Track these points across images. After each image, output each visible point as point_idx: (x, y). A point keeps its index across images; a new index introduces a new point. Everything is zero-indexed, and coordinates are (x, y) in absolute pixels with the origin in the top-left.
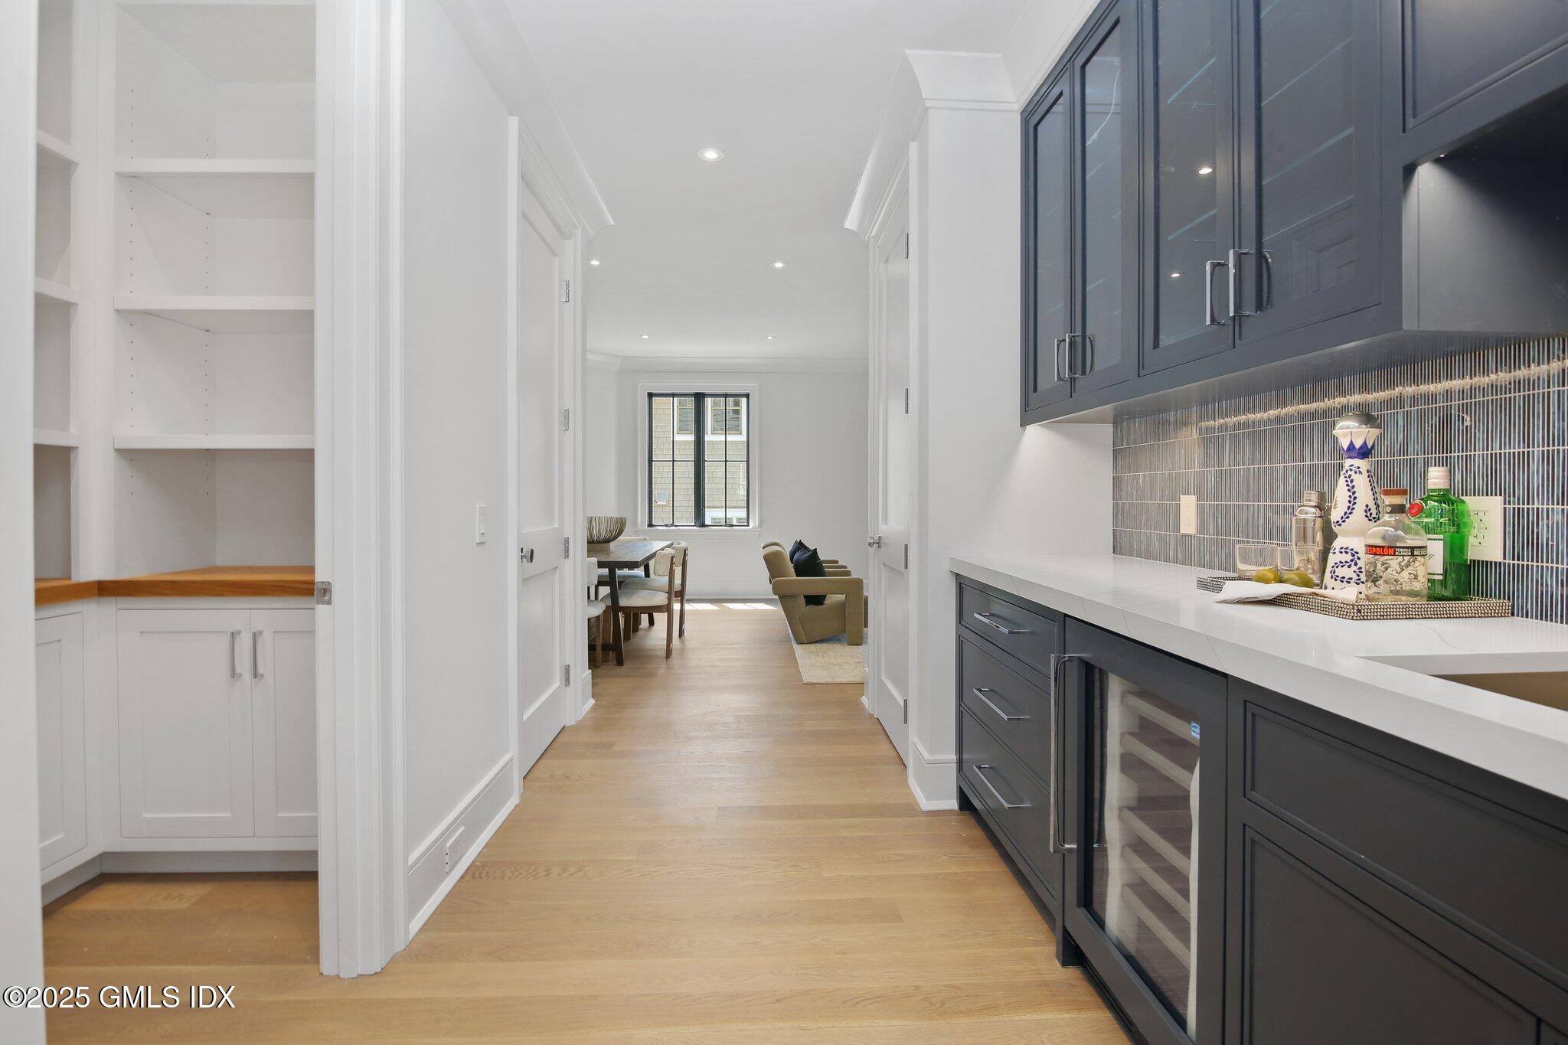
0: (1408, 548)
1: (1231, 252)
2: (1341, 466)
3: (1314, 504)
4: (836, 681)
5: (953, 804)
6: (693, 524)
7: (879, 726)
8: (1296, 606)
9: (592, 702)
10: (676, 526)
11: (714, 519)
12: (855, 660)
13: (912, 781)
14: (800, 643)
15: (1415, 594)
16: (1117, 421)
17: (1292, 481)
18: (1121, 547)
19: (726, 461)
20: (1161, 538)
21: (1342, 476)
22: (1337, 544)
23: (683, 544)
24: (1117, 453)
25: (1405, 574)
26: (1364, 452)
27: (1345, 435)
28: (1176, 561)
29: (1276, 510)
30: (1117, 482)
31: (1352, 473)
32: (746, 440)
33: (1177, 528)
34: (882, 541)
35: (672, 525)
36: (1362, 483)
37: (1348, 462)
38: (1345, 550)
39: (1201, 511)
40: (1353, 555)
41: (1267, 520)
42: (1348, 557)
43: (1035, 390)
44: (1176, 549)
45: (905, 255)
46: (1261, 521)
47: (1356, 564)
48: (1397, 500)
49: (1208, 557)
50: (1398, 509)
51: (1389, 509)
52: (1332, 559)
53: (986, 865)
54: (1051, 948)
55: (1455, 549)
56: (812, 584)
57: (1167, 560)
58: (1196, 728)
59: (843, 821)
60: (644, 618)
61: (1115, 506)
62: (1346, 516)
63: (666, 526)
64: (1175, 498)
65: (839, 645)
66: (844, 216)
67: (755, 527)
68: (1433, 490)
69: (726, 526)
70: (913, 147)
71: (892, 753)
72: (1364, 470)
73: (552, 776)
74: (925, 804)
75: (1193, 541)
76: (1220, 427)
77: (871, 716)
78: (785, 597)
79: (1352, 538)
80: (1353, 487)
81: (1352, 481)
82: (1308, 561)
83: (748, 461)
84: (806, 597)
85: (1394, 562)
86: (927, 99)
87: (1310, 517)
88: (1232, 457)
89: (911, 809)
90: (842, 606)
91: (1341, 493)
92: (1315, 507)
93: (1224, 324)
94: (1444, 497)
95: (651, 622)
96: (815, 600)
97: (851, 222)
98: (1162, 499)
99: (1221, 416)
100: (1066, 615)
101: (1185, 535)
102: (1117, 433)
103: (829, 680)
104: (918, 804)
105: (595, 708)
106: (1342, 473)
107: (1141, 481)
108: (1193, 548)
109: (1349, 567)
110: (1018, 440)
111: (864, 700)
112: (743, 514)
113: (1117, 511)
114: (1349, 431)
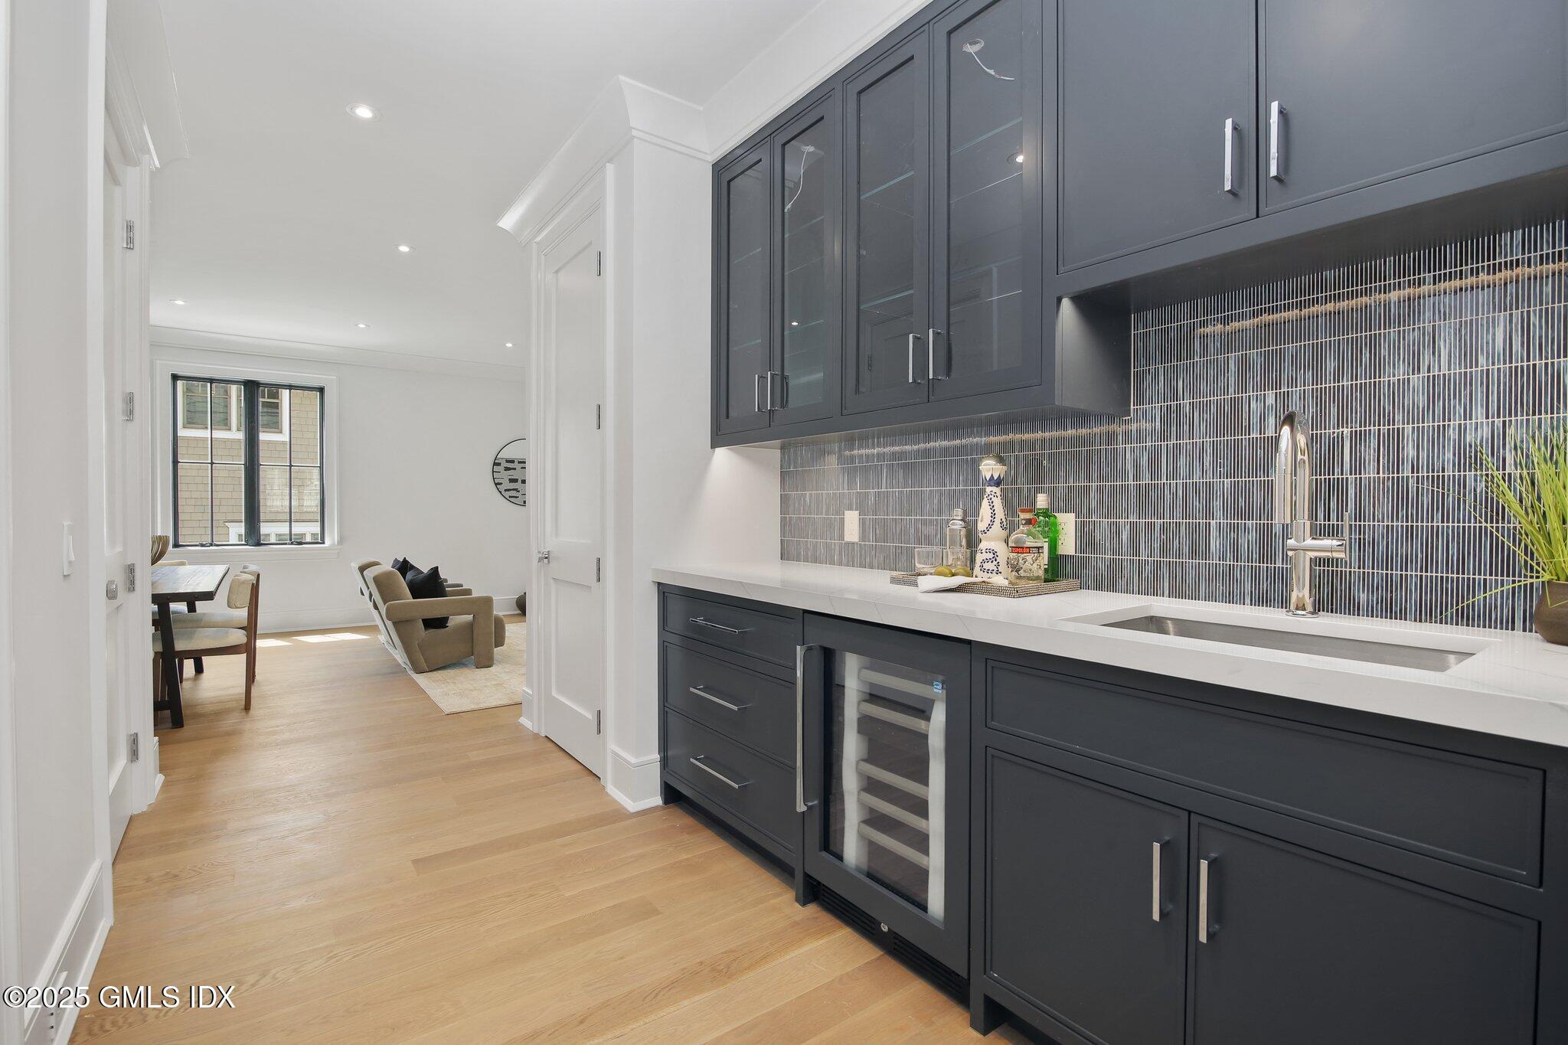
0: (1036, 548)
1: (931, 331)
2: (984, 491)
3: (960, 518)
4: (482, 706)
5: (658, 801)
6: (243, 543)
7: (550, 745)
8: (973, 592)
9: (160, 778)
10: (217, 545)
11: (280, 535)
12: (493, 683)
13: (612, 790)
14: (419, 671)
15: (1037, 578)
16: (782, 448)
17: (936, 501)
18: (788, 554)
19: (291, 466)
20: (827, 546)
21: (985, 499)
22: (983, 545)
23: (253, 568)
24: (784, 475)
25: (1035, 565)
26: (998, 483)
27: (988, 470)
28: (840, 564)
29: (924, 522)
30: (784, 500)
31: (992, 496)
32: (288, 440)
33: (841, 537)
34: (551, 556)
35: (211, 545)
36: (998, 503)
37: (988, 489)
38: (988, 551)
39: (863, 523)
40: (994, 554)
41: (916, 529)
42: (991, 555)
43: (728, 417)
44: (840, 554)
45: (596, 272)
46: (912, 531)
47: (996, 560)
48: (1028, 516)
49: (868, 560)
50: (1029, 522)
51: (1024, 522)
52: (979, 558)
53: (707, 846)
54: (788, 896)
55: (1053, 547)
56: (431, 606)
57: (832, 563)
58: (937, 685)
59: (559, 841)
60: (189, 665)
61: (783, 520)
62: (990, 526)
63: (202, 545)
64: (840, 512)
65: (466, 669)
66: (499, 214)
67: (333, 544)
68: (1040, 509)
69: (292, 544)
70: (610, 169)
71: (576, 767)
72: (998, 494)
73: (148, 880)
74: (632, 806)
75: (855, 547)
76: (878, 455)
77: (536, 736)
78: (400, 624)
79: (992, 542)
80: (993, 506)
81: (992, 502)
82: (958, 559)
83: (321, 467)
84: (424, 621)
85: (1029, 557)
86: (634, 129)
87: (957, 527)
88: (888, 482)
89: (618, 815)
90: (470, 627)
91: (985, 510)
92: (961, 520)
93: (919, 383)
94: (1046, 513)
95: (199, 669)
96: (436, 623)
97: (508, 221)
98: (827, 514)
99: (879, 446)
100: (805, 611)
101: (848, 543)
102: (784, 457)
103: (474, 707)
104: (624, 808)
105: (166, 785)
106: (985, 497)
107: (808, 499)
108: (856, 553)
109: (992, 562)
110: (709, 459)
111: (523, 720)
112: (316, 528)
113: (784, 523)
114: (990, 468)
